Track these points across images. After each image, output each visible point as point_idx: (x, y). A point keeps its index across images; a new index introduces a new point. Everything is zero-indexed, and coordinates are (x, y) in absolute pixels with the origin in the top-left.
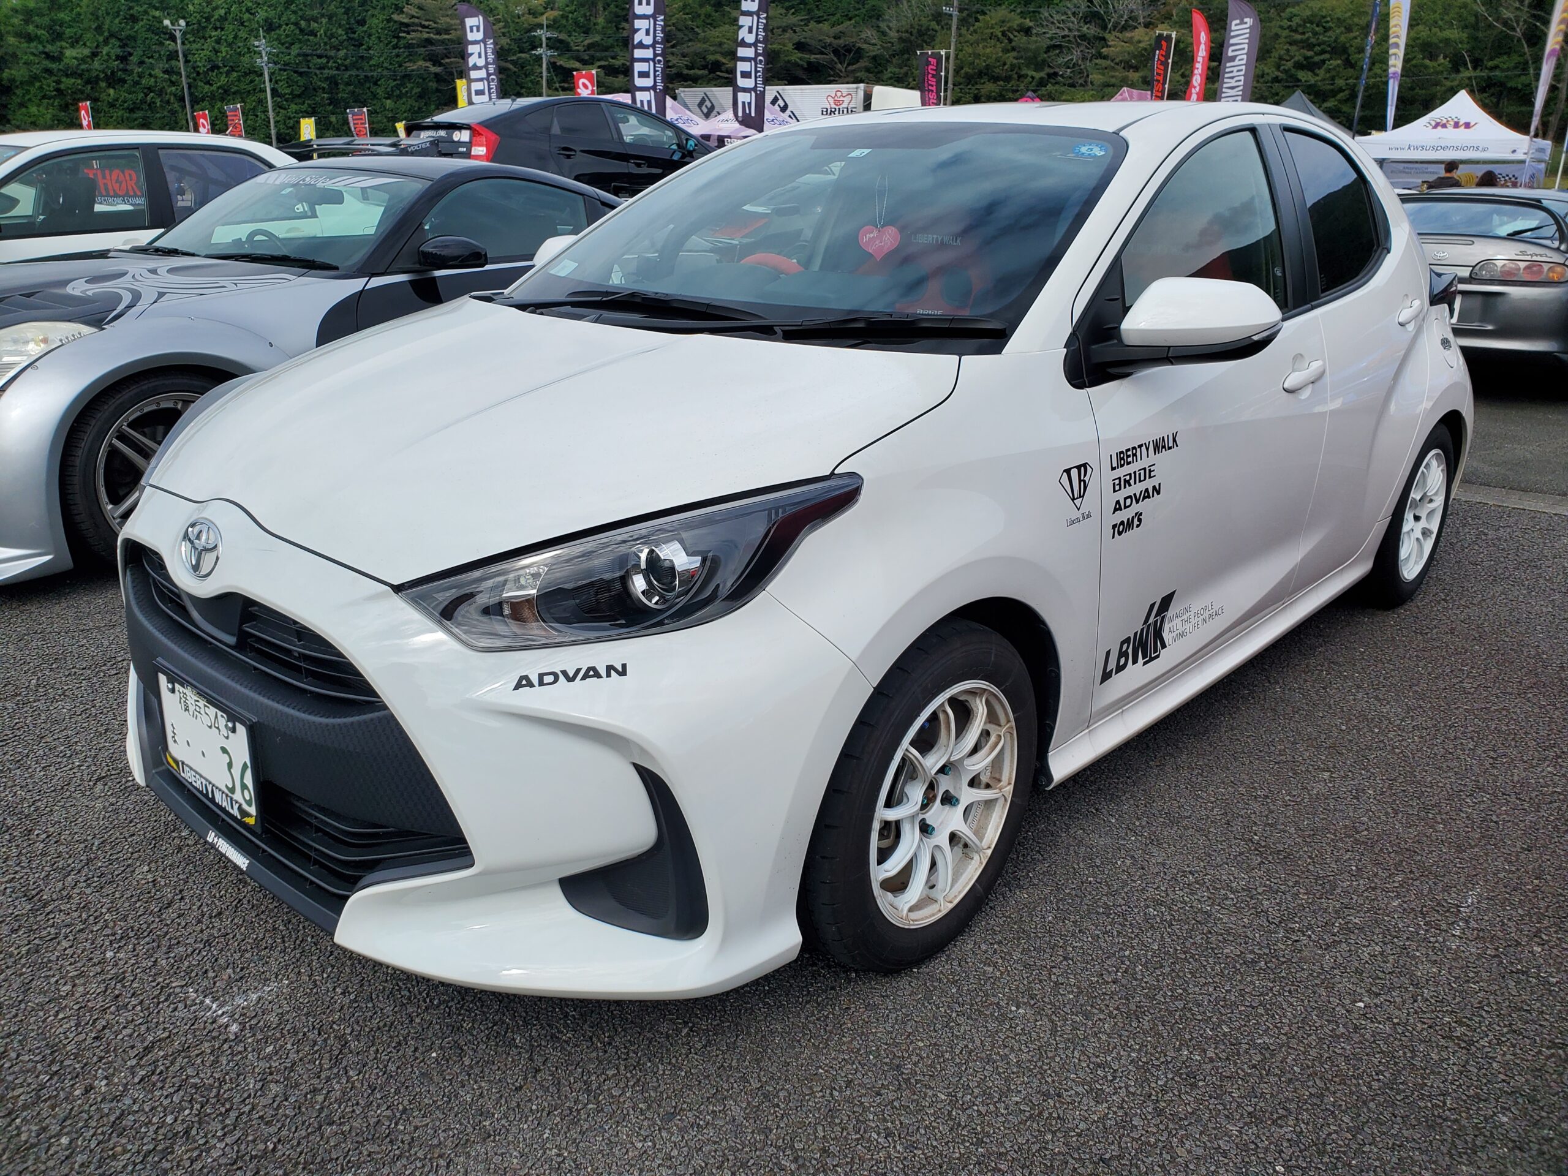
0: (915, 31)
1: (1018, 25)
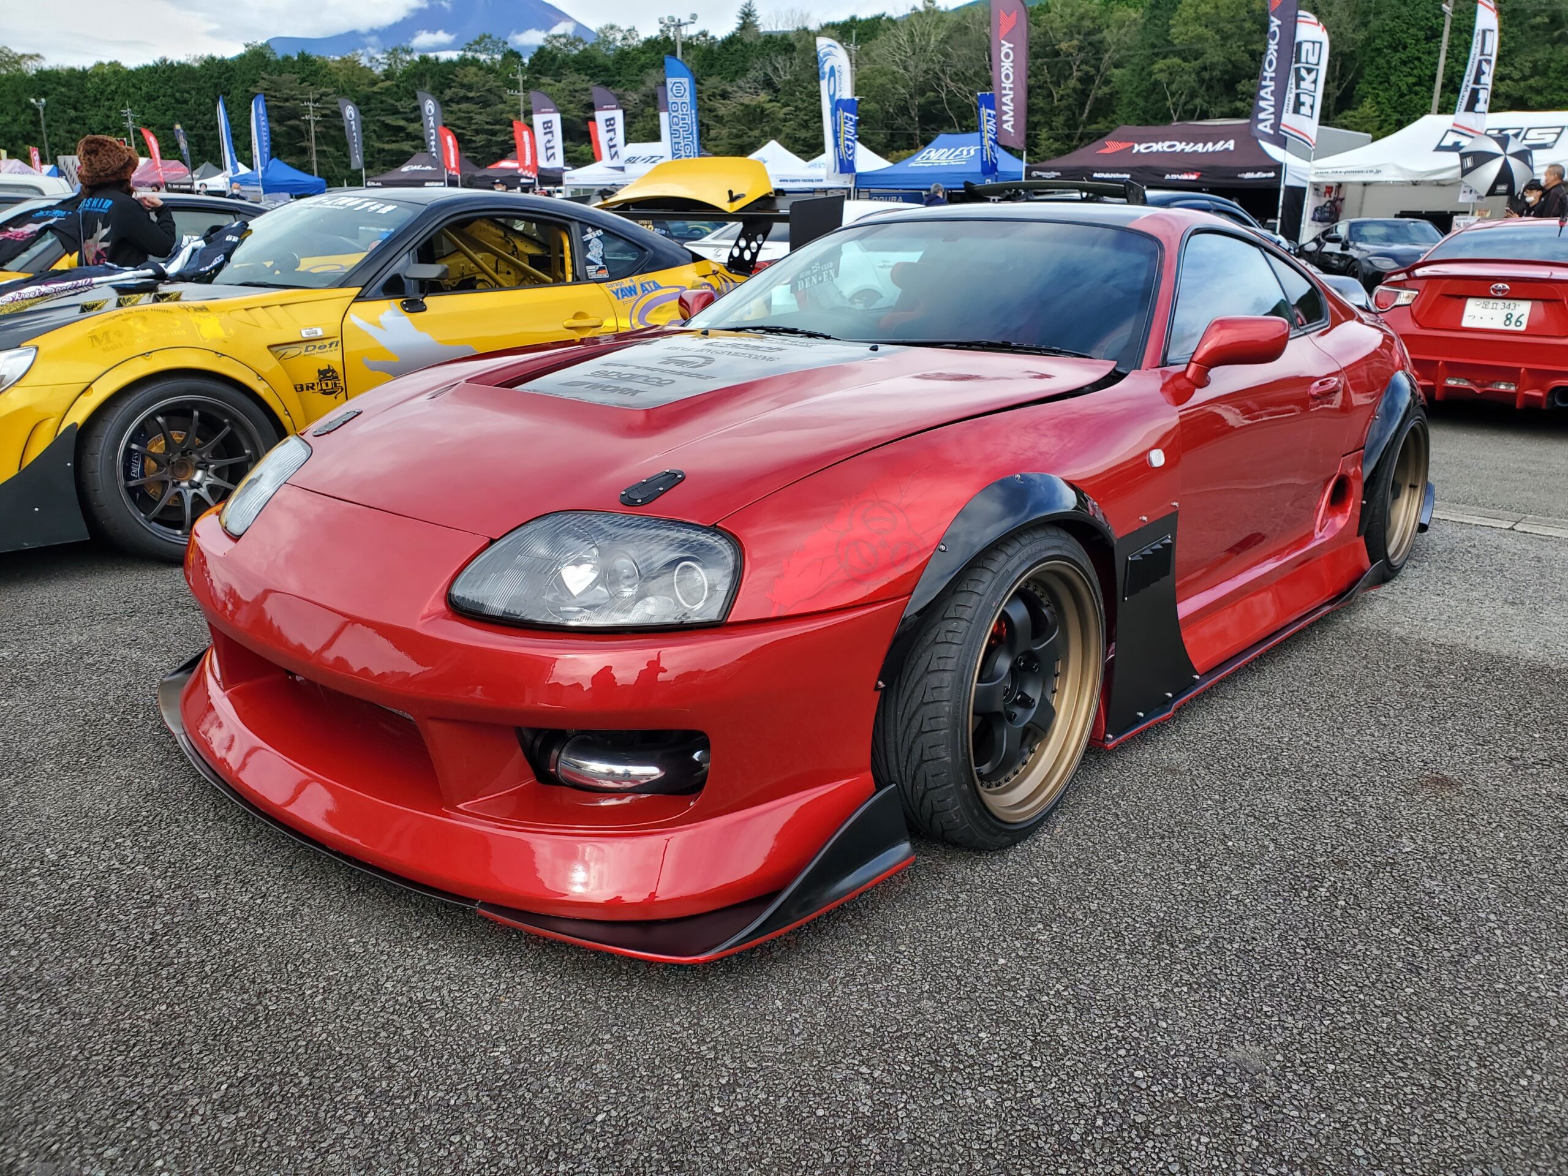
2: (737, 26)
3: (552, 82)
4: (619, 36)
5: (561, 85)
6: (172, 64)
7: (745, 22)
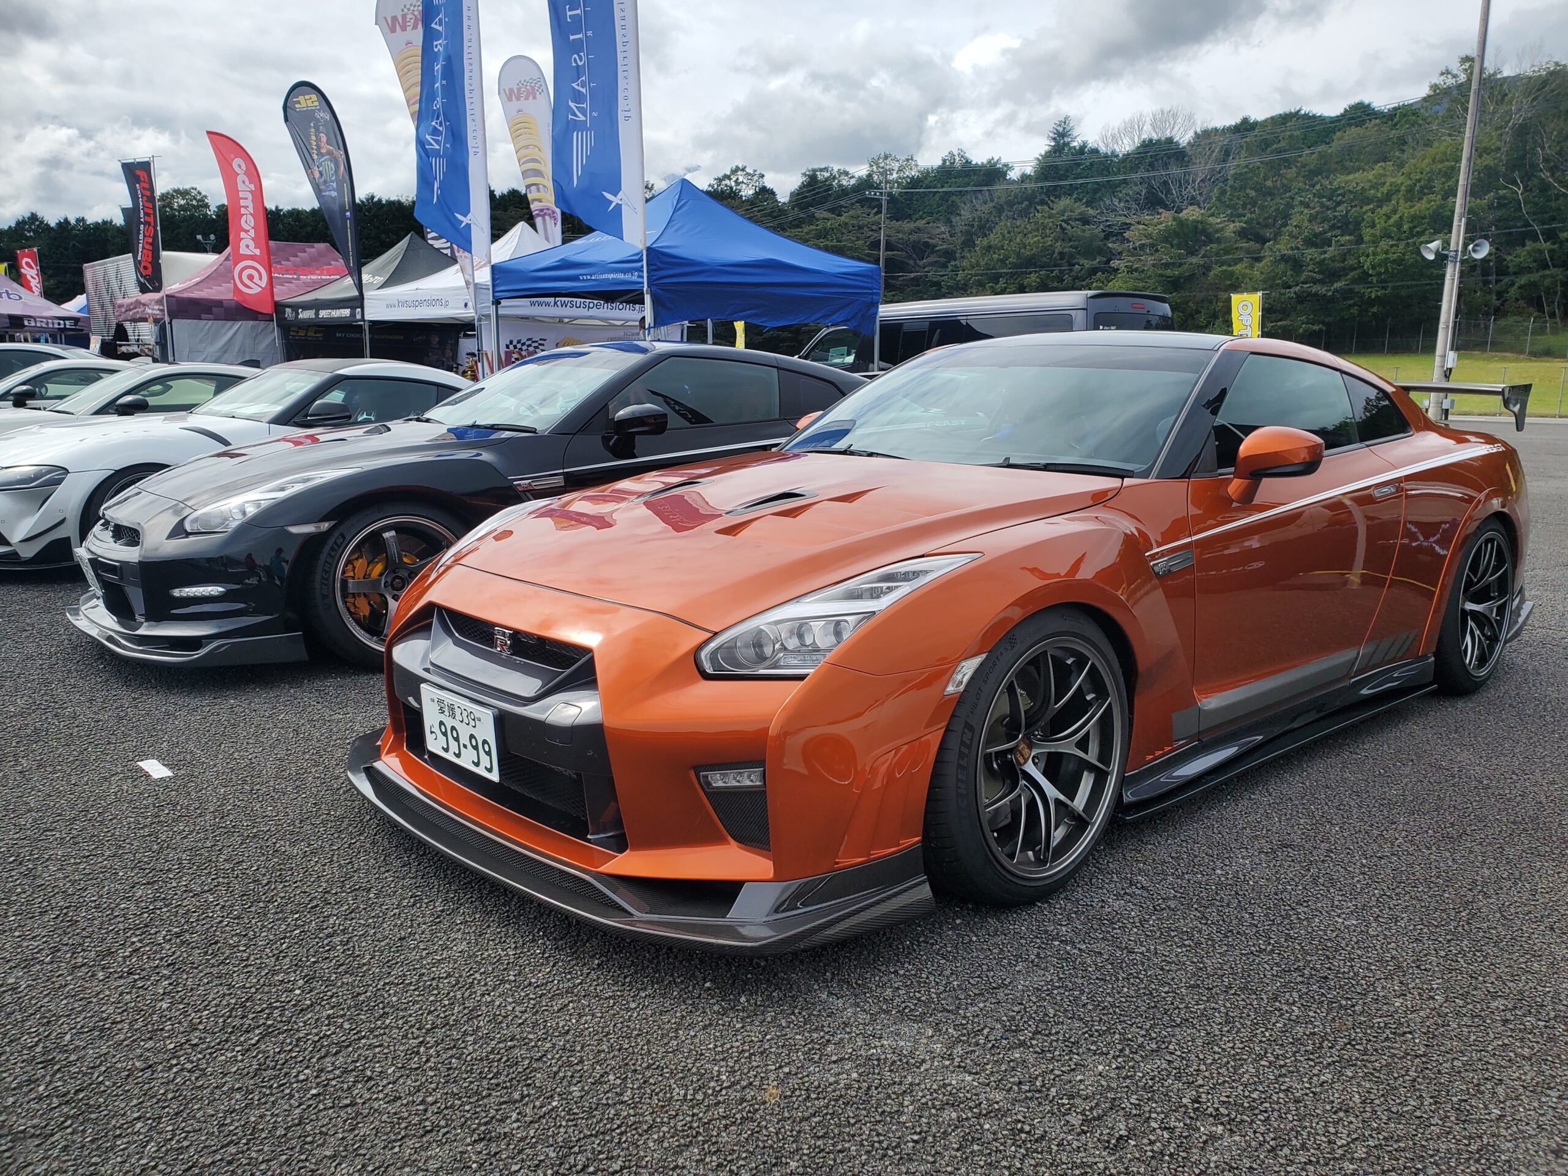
0: (976, 224)
1: (1080, 214)
2: (1047, 148)
3: (829, 215)
4: (896, 166)
5: (843, 218)
6: (380, 200)
7: (1057, 145)
